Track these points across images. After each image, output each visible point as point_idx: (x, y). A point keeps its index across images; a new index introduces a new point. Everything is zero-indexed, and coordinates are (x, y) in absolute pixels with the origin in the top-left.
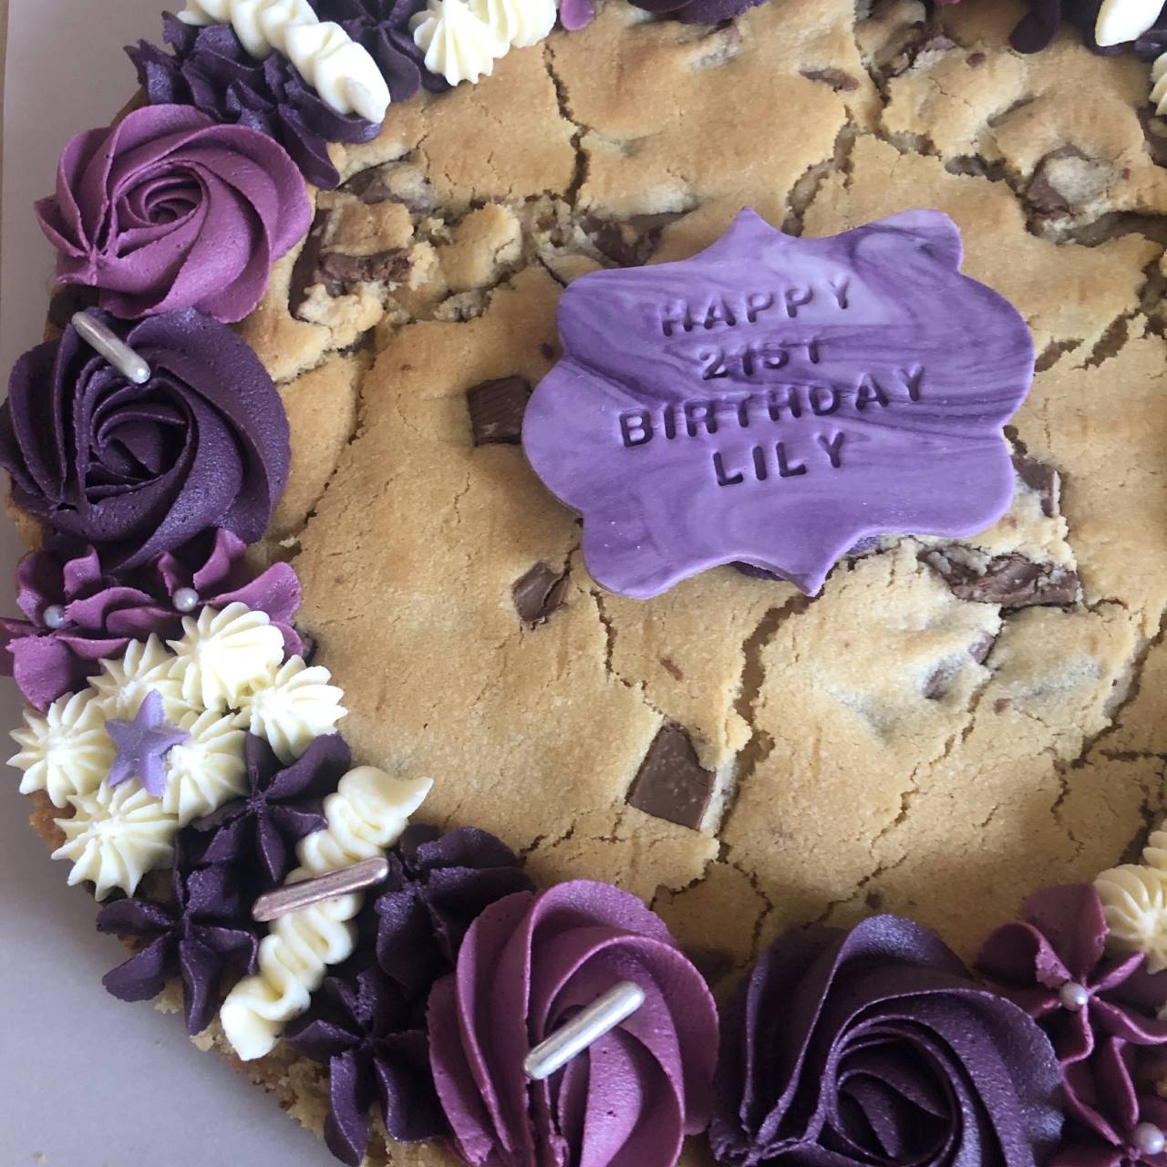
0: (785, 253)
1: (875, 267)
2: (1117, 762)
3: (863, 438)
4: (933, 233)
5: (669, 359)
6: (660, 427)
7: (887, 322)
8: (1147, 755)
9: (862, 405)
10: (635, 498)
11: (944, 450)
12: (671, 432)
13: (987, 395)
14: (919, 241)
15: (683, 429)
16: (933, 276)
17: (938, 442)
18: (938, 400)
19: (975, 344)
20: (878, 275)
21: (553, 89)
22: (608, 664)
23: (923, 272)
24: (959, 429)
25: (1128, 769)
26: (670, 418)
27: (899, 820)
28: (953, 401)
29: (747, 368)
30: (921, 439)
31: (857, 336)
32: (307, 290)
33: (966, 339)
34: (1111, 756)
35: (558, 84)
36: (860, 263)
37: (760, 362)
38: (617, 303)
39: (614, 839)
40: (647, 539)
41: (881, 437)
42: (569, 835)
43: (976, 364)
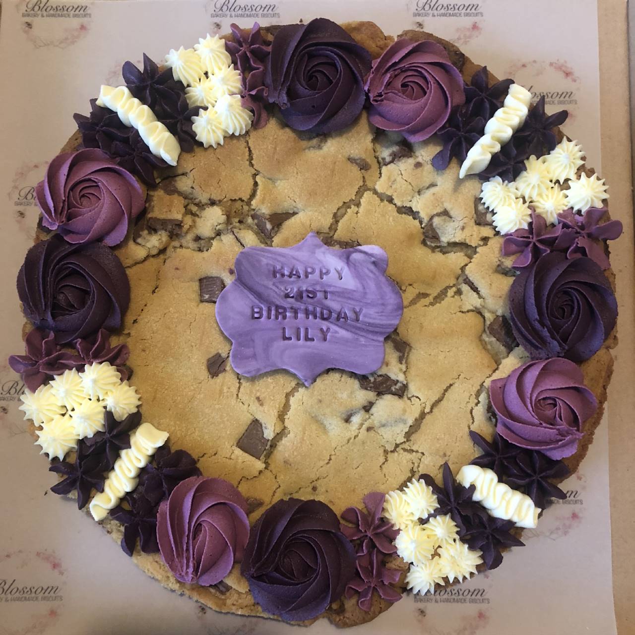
0: (324, 253)
1: (355, 265)
2: (406, 453)
3: (336, 332)
4: (379, 257)
5: (274, 288)
6: (265, 313)
7: (355, 289)
8: (417, 452)
9: (338, 319)
10: (253, 341)
11: (363, 343)
12: (269, 317)
13: (382, 325)
14: (373, 259)
15: (273, 317)
16: (375, 274)
17: (362, 339)
18: (364, 323)
19: (383, 304)
20: (355, 269)
21: (247, 154)
22: (237, 395)
23: (372, 272)
24: (370, 336)
25: (408, 456)
26: (269, 310)
27: (328, 463)
28: (370, 324)
29: (299, 296)
30: (356, 337)
31: (343, 293)
32: (141, 233)
33: (380, 302)
34: (405, 450)
35: (250, 151)
36: (350, 263)
37: (304, 295)
38: (259, 261)
39: (231, 459)
40: (254, 356)
41: (343, 333)
42: (215, 454)
43: (382, 312)
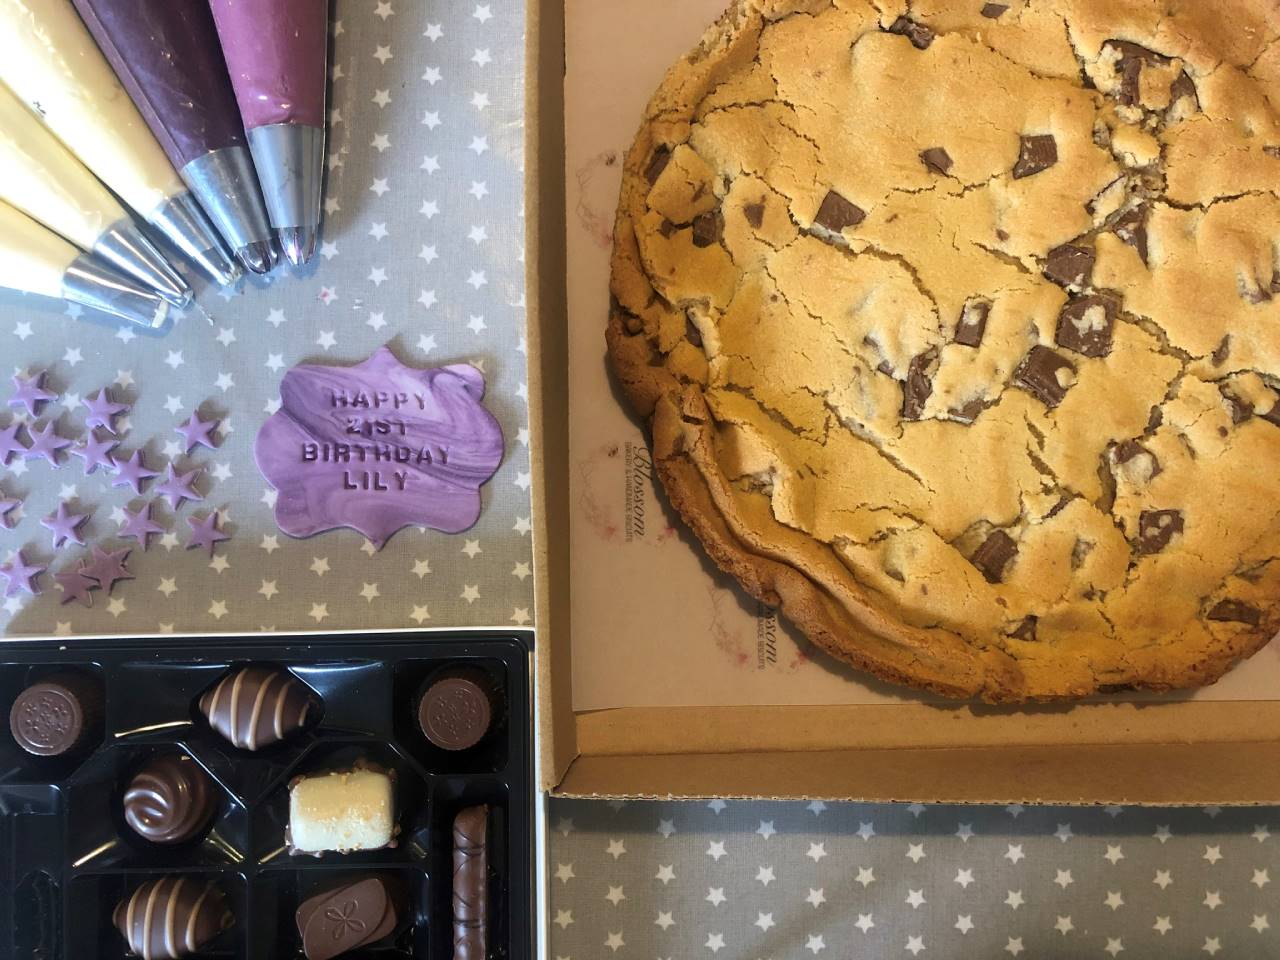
0: (399, 374)
1: (440, 390)
3: (416, 478)
4: (471, 380)
5: (333, 419)
6: (320, 454)
7: (441, 421)
9: (419, 459)
10: (304, 490)
11: (451, 491)
12: (326, 458)
13: (477, 469)
14: (464, 382)
15: (331, 458)
16: (467, 402)
17: (450, 487)
18: (454, 465)
19: (478, 441)
20: (441, 395)
23: (463, 399)
24: (461, 482)
26: (326, 450)
28: (460, 468)
29: (367, 430)
30: (443, 484)
31: (425, 426)
33: (474, 438)
36: (434, 388)
37: (374, 429)
38: (312, 384)
40: (305, 510)
41: (424, 478)
43: (476, 451)
